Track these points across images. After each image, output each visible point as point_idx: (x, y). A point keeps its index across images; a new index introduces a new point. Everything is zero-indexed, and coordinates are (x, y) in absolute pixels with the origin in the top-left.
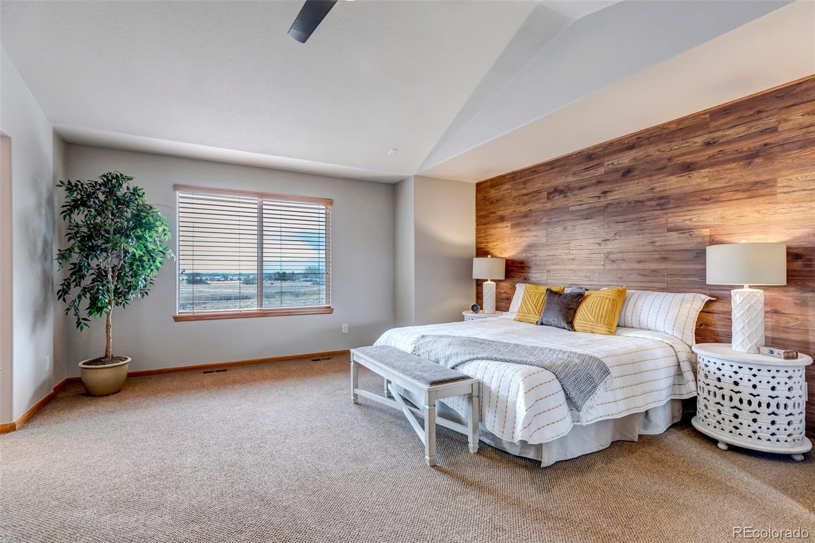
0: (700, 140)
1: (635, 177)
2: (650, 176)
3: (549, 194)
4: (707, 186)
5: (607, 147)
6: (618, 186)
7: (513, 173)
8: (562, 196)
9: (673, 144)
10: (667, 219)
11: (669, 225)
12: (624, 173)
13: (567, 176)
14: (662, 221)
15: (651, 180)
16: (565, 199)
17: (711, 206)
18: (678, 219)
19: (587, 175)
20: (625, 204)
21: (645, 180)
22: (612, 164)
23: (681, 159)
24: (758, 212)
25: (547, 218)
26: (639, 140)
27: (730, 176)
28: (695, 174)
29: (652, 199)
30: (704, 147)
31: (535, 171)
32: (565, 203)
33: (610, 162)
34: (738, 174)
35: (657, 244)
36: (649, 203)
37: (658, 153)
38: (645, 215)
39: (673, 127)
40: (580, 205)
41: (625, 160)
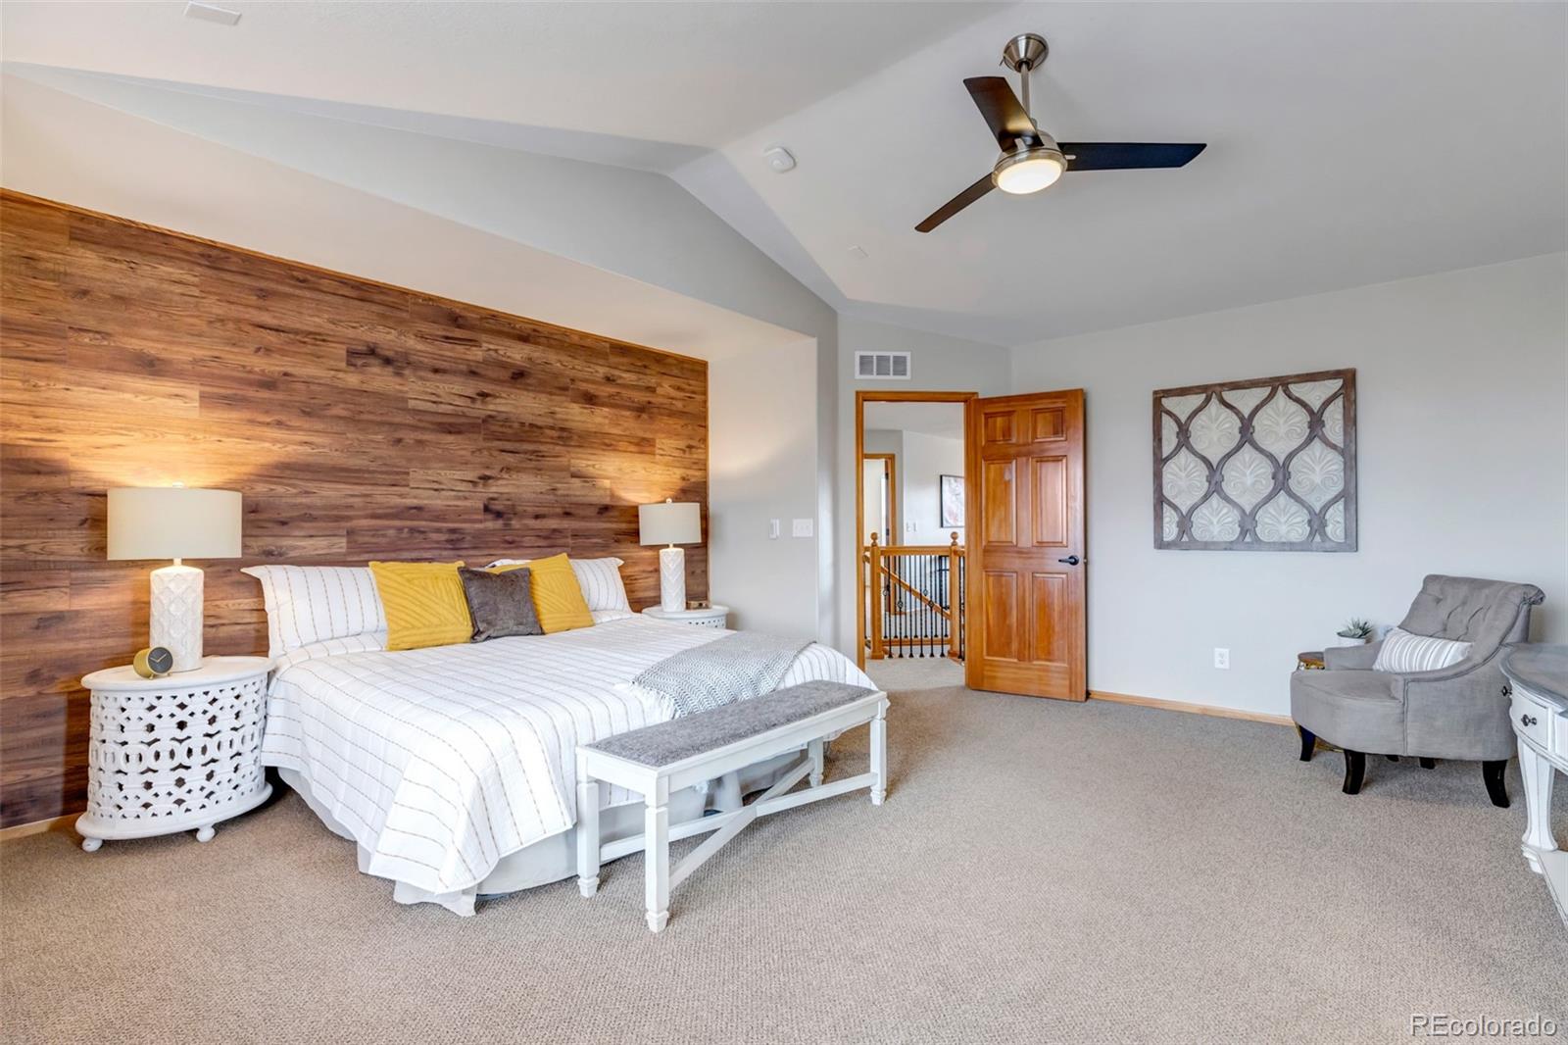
0: (602, 371)
1: (531, 388)
2: (551, 394)
3: (352, 354)
4: (607, 429)
5: (486, 318)
6: (504, 392)
7: (212, 246)
8: (390, 369)
9: (576, 362)
10: (569, 461)
11: (572, 469)
12: (514, 373)
13: (401, 333)
14: (564, 461)
15: (551, 400)
16: (398, 380)
17: (612, 454)
18: (583, 461)
19: (450, 351)
20: (516, 425)
21: (544, 398)
22: (496, 351)
23: (584, 386)
24: (645, 469)
25: (347, 409)
26: (537, 334)
27: (626, 425)
28: (598, 410)
29: (552, 428)
30: (604, 381)
31: (304, 281)
32: (398, 387)
33: (492, 347)
34: (629, 424)
35: (560, 492)
36: (548, 432)
37: (558, 365)
38: (542, 448)
39: (576, 339)
40: (434, 402)
41: (517, 354)
